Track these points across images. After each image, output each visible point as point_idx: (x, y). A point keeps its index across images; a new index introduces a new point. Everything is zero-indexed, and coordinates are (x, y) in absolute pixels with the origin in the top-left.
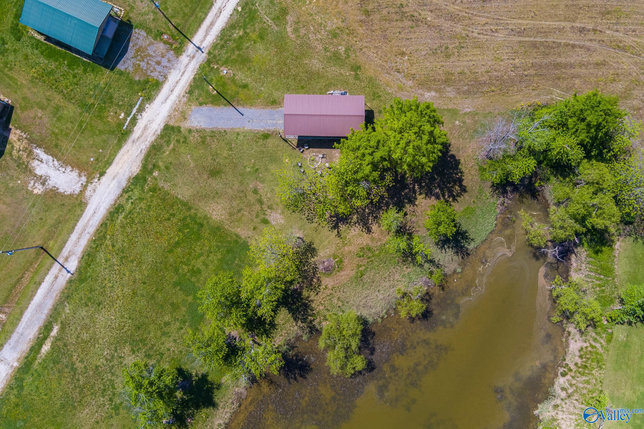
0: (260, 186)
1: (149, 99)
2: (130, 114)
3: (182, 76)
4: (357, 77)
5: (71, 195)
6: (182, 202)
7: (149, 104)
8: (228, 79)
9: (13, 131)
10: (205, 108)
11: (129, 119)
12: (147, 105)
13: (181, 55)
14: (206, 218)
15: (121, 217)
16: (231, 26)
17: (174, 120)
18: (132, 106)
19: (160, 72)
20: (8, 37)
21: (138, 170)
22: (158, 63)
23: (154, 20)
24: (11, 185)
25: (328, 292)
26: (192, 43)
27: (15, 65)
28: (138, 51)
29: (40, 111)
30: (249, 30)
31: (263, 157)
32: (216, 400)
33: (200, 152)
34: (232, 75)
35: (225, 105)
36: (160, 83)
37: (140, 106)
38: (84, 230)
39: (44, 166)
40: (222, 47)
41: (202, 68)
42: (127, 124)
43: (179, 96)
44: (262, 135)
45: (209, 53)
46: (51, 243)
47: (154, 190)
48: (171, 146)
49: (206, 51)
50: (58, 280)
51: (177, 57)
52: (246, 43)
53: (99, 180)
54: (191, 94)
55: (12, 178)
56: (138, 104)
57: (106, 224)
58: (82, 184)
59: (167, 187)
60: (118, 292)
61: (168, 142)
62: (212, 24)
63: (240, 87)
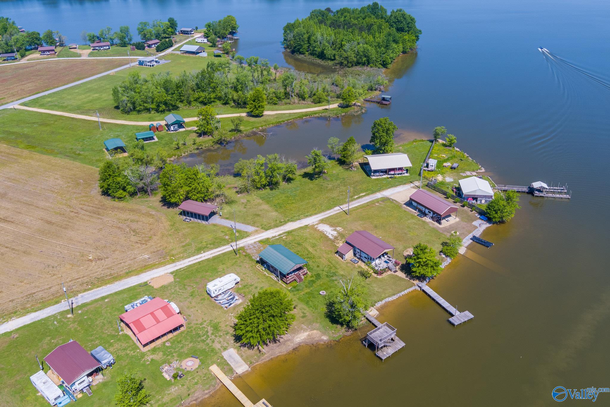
3: (247, 241)
5: (325, 224)
10: (246, 230)
11: (282, 236)
12: (270, 237)
17: (262, 231)
19: (256, 244)
21: (289, 223)
22: (254, 247)
23: (245, 260)
25: (241, 184)
37: (274, 238)
38: (326, 214)
43: (254, 236)
44: (228, 219)
45: (228, 244)
47: (287, 217)
48: (269, 225)
51: (244, 246)
53: (309, 224)
54: (248, 235)
63: (224, 232)
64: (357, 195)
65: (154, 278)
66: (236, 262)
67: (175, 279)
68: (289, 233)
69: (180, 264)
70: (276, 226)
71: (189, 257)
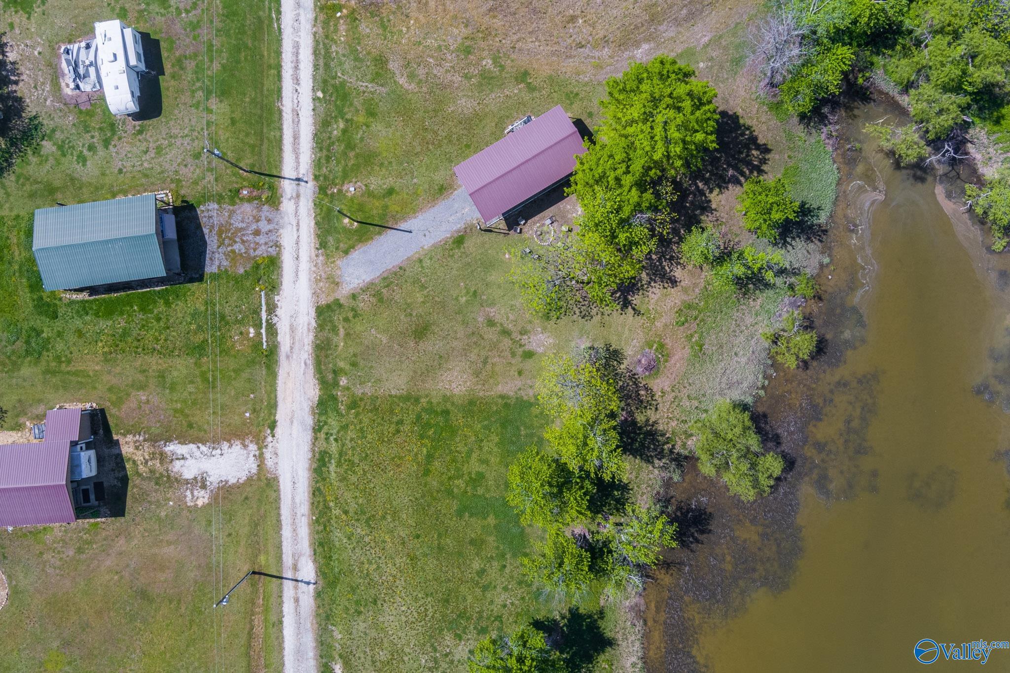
0: (492, 311)
1: (274, 288)
2: (261, 324)
3: (298, 230)
4: (531, 88)
5: (250, 479)
6: (400, 398)
7: (278, 294)
8: (362, 195)
9: (122, 441)
10: (355, 255)
11: (263, 331)
12: (277, 298)
13: (279, 203)
14: (446, 398)
15: (332, 467)
16: (323, 125)
17: (324, 296)
18: (257, 312)
19: (266, 244)
20: (39, 322)
21: (317, 391)
22: (257, 233)
23: (216, 180)
24: (163, 514)
25: (670, 397)
26: (284, 178)
27: (71, 353)
28: (220, 233)
29: (141, 393)
30: (350, 114)
31: (472, 272)
32: (608, 634)
33: (385, 316)
34: (364, 188)
35: (380, 233)
36: (276, 258)
37: (267, 304)
39: (190, 462)
40: (328, 158)
41: (317, 205)
42: (264, 339)
43: (311, 260)
44: (454, 243)
45: (316, 178)
46: (262, 559)
47: (354, 404)
48: (342, 332)
49: (310, 177)
50: (301, 603)
51: (277, 209)
52: (357, 134)
53: (273, 436)
54: (325, 247)
55: (158, 505)
56: (263, 303)
57: (319, 489)
58: (255, 456)
59: (368, 389)
60: (390, 569)
61: (334, 329)
62: (296, 137)
63: (384, 197)
68: (267, 359)
71: (316, 53)
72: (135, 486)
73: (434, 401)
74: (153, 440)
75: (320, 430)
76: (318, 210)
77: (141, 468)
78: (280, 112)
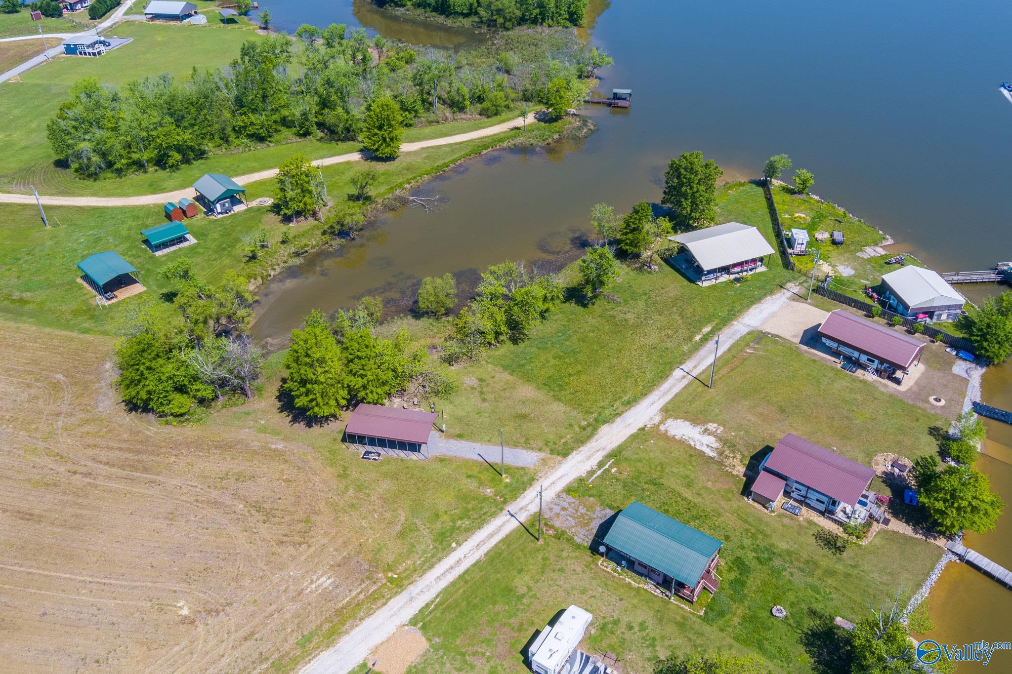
0: (478, 403)
1: (581, 480)
2: (604, 470)
5: (676, 418)
6: (560, 400)
7: (581, 475)
8: (486, 484)
9: (741, 475)
10: (520, 464)
11: (607, 466)
12: (584, 475)
13: (536, 513)
15: (625, 398)
16: (470, 531)
17: (556, 459)
18: (602, 476)
19: (564, 501)
21: (602, 427)
24: (742, 432)
26: (520, 522)
28: (588, 524)
29: (709, 486)
30: (449, 524)
31: (469, 421)
33: (532, 433)
34: (481, 487)
35: (496, 464)
36: (565, 491)
37: (592, 475)
38: (665, 394)
39: (706, 442)
40: (485, 513)
41: (515, 498)
42: (609, 463)
43: (546, 477)
44: (464, 437)
45: (502, 509)
46: (700, 389)
47: (588, 412)
48: (563, 441)
49: (505, 512)
51: (540, 511)
52: (456, 512)
53: (646, 426)
54: (533, 477)
55: (741, 438)
56: (593, 478)
57: (642, 394)
58: (664, 424)
59: (574, 413)
61: (565, 444)
62: (492, 535)
63: (475, 477)
64: (697, 333)
65: (377, 647)
66: (545, 559)
67: (429, 640)
68: (616, 455)
69: (418, 590)
70: (581, 441)
71: (432, 566)
72: (750, 452)
73: (546, 391)
74: (720, 463)
75: (618, 414)
76: (518, 495)
77: (739, 457)
78: (486, 555)
